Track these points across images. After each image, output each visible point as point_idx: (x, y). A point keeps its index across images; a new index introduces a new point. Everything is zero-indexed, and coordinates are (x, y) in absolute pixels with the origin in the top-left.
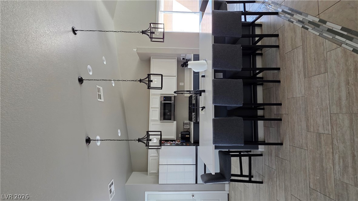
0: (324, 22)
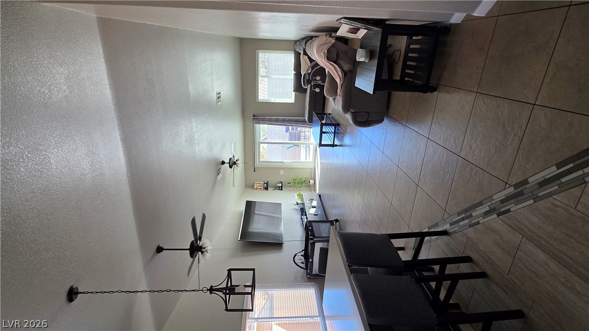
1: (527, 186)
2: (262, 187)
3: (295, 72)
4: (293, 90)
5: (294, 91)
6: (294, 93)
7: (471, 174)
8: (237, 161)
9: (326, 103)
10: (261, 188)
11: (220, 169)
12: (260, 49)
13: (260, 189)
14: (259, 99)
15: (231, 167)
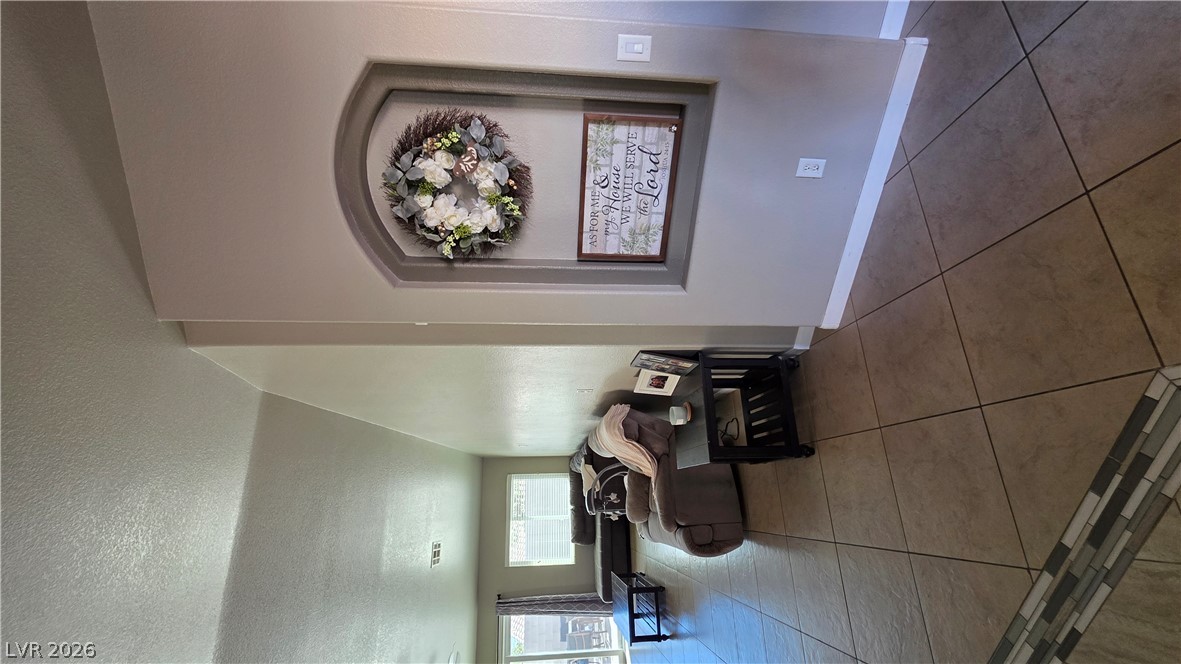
0: (1061, 551)
1: (1072, 556)
3: (572, 508)
4: (571, 539)
5: (573, 541)
6: (572, 546)
7: (949, 580)
9: (632, 551)
12: (513, 474)
14: (511, 562)
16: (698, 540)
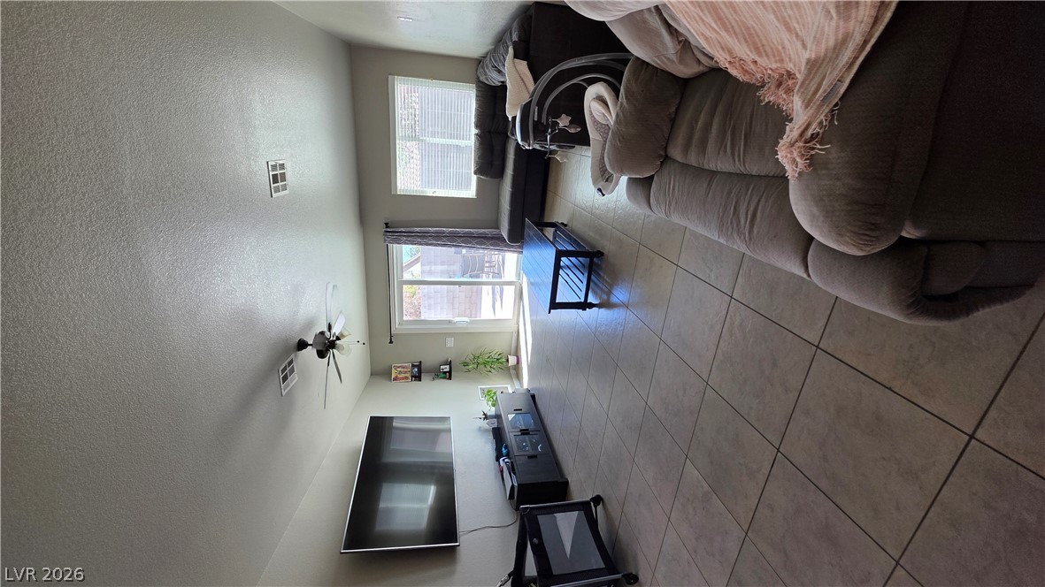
2: (408, 375)
3: (477, 131)
4: (473, 170)
5: (475, 173)
6: (474, 178)
8: (338, 338)
9: (550, 195)
10: (407, 378)
11: (291, 362)
12: (398, 75)
13: (403, 378)
14: (399, 188)
15: (321, 354)
16: (941, 283)
